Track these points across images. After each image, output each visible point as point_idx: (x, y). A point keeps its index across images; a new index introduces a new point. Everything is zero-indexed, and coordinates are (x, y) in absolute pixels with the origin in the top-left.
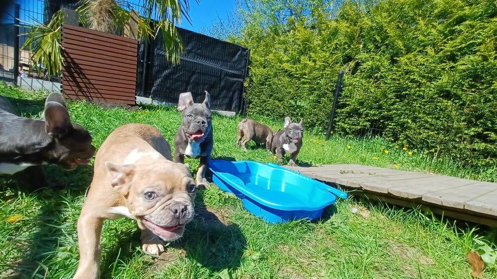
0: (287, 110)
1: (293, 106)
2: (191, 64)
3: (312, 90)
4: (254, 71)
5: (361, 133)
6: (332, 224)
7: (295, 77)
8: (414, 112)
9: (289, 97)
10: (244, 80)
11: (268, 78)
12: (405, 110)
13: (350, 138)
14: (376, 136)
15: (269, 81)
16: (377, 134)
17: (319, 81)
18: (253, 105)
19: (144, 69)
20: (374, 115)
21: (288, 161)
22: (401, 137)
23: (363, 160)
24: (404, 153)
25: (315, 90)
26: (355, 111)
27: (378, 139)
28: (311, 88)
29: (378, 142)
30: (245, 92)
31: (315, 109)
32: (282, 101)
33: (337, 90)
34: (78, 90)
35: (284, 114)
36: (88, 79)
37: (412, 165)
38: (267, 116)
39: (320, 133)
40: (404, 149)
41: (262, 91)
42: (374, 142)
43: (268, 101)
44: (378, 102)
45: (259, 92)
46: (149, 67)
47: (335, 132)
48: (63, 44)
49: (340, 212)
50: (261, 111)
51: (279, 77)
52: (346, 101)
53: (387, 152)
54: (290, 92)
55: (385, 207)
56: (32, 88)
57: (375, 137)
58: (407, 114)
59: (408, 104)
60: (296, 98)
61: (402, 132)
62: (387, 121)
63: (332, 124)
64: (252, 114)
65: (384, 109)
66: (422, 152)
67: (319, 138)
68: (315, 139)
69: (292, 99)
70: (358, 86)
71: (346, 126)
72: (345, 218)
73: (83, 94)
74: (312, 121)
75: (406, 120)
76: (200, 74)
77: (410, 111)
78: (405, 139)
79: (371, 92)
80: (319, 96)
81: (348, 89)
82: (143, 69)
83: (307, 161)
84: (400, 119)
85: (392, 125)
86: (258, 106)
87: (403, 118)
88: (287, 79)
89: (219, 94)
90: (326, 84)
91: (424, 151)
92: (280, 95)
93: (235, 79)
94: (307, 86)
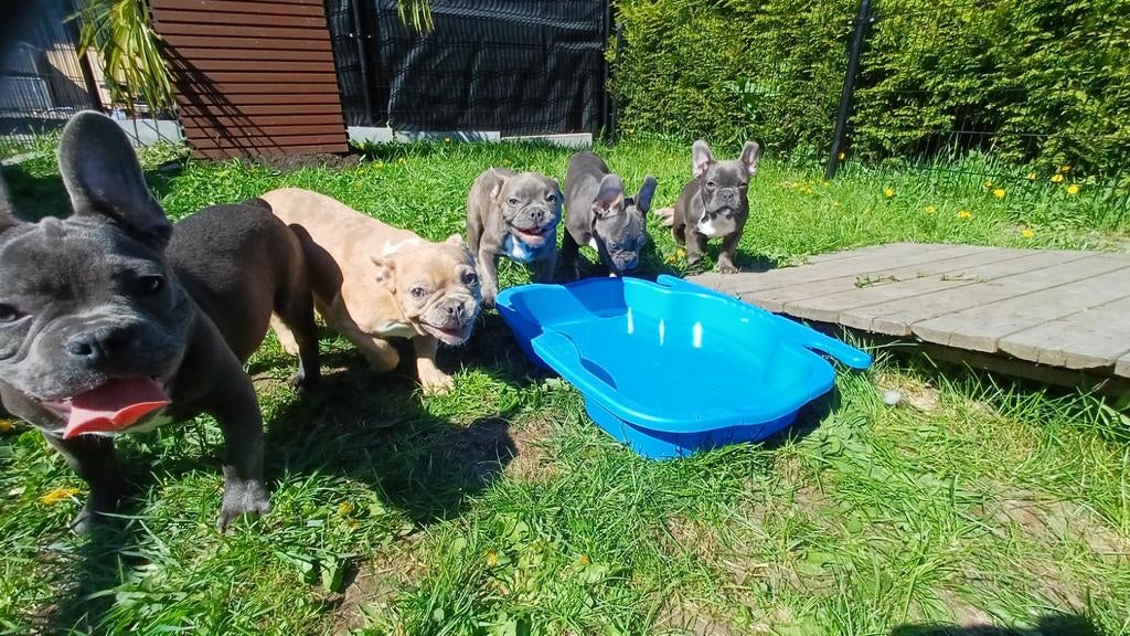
0: (720, 111)
1: (737, 98)
2: (468, 22)
3: (784, 46)
4: (627, 15)
5: (925, 149)
6: (825, 442)
7: (738, 14)
8: (1098, 66)
9: (723, 74)
10: (606, 45)
11: (666, 29)
12: (1067, 64)
13: (894, 167)
14: (971, 151)
15: (670, 37)
16: (973, 146)
17: (804, 14)
18: (633, 107)
19: (361, 56)
20: (969, 91)
21: (715, 259)
22: (1049, 145)
23: (928, 227)
24: (1053, 192)
25: (794, 42)
26: (909, 88)
27: (975, 159)
28: (784, 37)
29: (975, 168)
30: (610, 75)
31: (794, 96)
32: (706, 87)
33: (859, 35)
34: (218, 135)
35: (712, 121)
36: (233, 106)
37: (1076, 223)
38: (670, 134)
39: (810, 162)
40: (1054, 179)
41: (654, 67)
42: (963, 170)
43: (671, 92)
44: (983, 51)
45: (645, 72)
46: (372, 48)
47: (850, 153)
48: (156, 25)
49: (850, 403)
50: (654, 120)
51: (694, 21)
52: (884, 62)
53: (1000, 193)
54: (727, 59)
55: (986, 383)
56: (139, 142)
57: (966, 154)
58: (1073, 75)
59: (1081, 42)
60: (743, 75)
61: (1051, 131)
62: (1007, 103)
63: (843, 133)
64: (632, 131)
65: (1000, 69)
66: (1112, 183)
67: (808, 175)
68: (794, 181)
69: (732, 78)
70: (922, 9)
71: (882, 133)
72: (864, 421)
73: (232, 143)
74: (786, 131)
75: (1070, 93)
76: (492, 45)
77: (1085, 63)
78: (1060, 150)
79: (963, 23)
80: (807, 59)
81: (891, 23)
82: (357, 55)
83: (767, 253)
84: (1049, 92)
85: (1021, 114)
86: (645, 110)
87: (1061, 89)
88: (716, 23)
89: (547, 92)
90: (827, 21)
91: (1119, 178)
92: (699, 73)
93: (581, 46)
94: (771, 34)
